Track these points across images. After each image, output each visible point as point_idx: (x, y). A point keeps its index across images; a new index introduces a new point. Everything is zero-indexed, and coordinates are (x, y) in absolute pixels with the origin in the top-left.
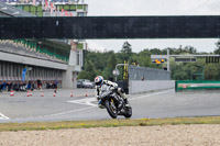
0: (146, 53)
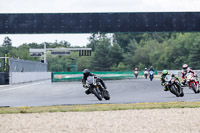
0: (25, 47)
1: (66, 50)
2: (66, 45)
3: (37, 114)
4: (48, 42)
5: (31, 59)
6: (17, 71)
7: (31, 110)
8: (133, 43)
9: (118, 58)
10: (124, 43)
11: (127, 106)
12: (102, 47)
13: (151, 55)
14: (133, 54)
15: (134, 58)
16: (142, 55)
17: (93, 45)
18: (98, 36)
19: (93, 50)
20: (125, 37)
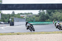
1: (31, 15)
2: (31, 14)
3: (23, 35)
4: (26, 13)
5: (21, 18)
6: (16, 22)
7: (21, 33)
8: (52, 13)
9: (48, 18)
10: (50, 13)
11: (51, 32)
12: (43, 14)
13: (58, 17)
14: (52, 16)
16: (55, 17)
17: (40, 14)
18: (41, 11)
20: (50, 11)
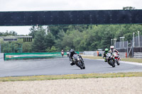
1: (14, 37)
2: (14, 34)
4: (2, 32)
8: (62, 32)
9: (51, 43)
10: (55, 33)
12: (39, 35)
13: (75, 40)
14: (62, 40)
15: (62, 43)
16: (68, 40)
17: (33, 34)
18: (36, 28)
19: (33, 37)
20: (56, 28)
